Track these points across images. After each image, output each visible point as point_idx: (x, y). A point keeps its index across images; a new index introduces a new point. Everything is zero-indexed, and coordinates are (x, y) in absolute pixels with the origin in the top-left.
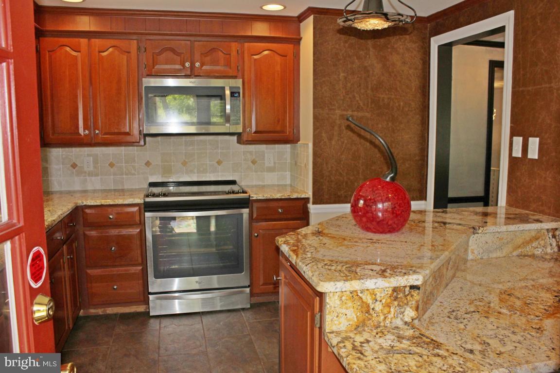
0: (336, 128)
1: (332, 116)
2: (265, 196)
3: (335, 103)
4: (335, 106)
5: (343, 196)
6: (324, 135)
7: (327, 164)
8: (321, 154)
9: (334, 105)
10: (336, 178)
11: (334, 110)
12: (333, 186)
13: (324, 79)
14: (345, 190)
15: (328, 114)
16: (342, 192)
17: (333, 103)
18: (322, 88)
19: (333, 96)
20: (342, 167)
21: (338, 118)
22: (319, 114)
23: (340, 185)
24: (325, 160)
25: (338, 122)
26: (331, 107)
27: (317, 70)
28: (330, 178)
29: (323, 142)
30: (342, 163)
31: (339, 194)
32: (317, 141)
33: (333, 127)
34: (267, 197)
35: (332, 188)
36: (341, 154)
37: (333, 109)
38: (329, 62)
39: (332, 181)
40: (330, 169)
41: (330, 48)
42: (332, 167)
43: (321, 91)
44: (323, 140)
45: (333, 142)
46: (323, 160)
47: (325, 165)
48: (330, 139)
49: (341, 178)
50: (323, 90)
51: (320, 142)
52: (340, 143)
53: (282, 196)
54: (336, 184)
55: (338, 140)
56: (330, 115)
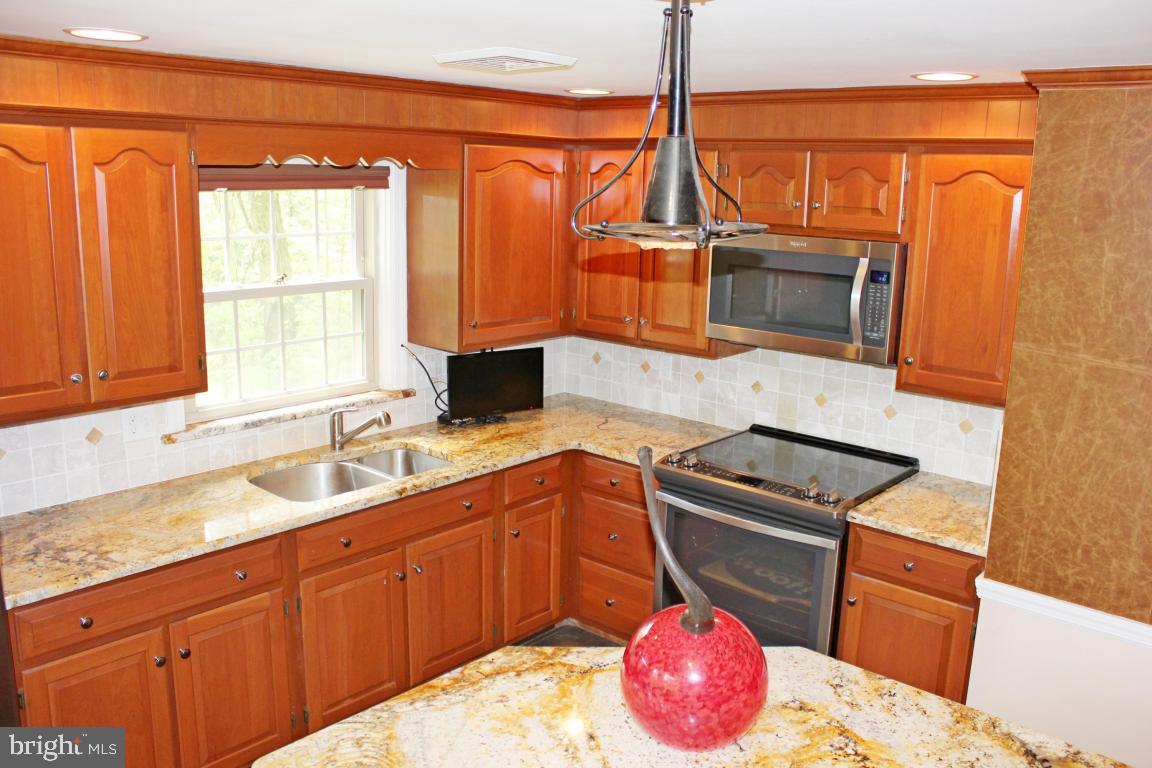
0: (1075, 401)
1: (1065, 366)
2: (881, 522)
3: (1079, 331)
4: (1078, 340)
5: (1071, 581)
6: (1035, 411)
7: (1035, 487)
8: (1023, 461)
9: (1076, 338)
10: (1057, 530)
11: (1077, 350)
12: (1045, 548)
13: (1052, 265)
14: (1077, 569)
15: (1054, 360)
16: (1070, 572)
17: (1072, 333)
18: (1043, 287)
19: (1075, 314)
20: (1077, 505)
21: (1082, 374)
22: (1030, 357)
23: (1066, 552)
24: (1031, 476)
25: (1082, 384)
26: (1065, 343)
27: (1037, 238)
28: (1040, 526)
29: (1030, 431)
30: (1081, 495)
31: (1060, 573)
32: (1016, 425)
33: (1066, 396)
34: (883, 526)
35: (1041, 551)
36: (1081, 473)
37: (1071, 349)
38: (1075, 219)
39: (1043, 535)
40: (1042, 503)
41: (1081, 179)
42: (1048, 500)
43: (1043, 297)
44: (1033, 426)
45: (1061, 437)
46: (1027, 476)
47: (1030, 487)
48: (1054, 426)
49: (1072, 536)
50: (1048, 295)
51: (1024, 428)
52: (1081, 442)
53: (918, 533)
54: (1055, 545)
55: (1076, 433)
56: (1060, 365)
